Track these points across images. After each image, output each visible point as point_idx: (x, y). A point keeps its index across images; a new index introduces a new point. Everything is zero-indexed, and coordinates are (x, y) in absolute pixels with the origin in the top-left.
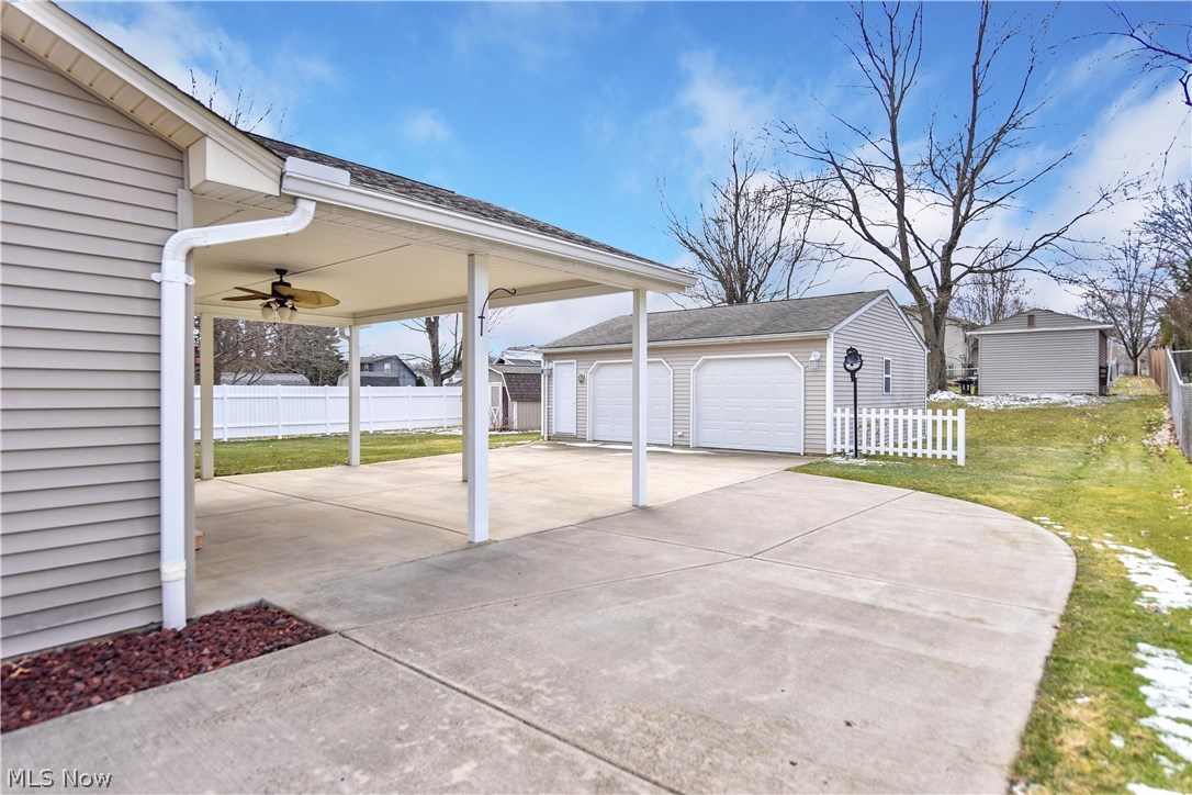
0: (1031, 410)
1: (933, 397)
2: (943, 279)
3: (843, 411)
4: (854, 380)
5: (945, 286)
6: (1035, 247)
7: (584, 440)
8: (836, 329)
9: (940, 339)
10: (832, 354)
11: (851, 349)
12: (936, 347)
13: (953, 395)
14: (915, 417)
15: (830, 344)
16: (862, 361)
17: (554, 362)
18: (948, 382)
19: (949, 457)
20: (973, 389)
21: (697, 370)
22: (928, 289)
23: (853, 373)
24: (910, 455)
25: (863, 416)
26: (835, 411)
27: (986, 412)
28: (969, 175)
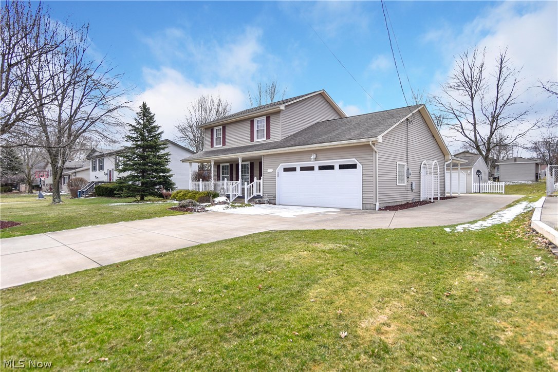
2: (488, 147)
3: (476, 183)
5: (489, 150)
10: (473, 171)
11: (478, 170)
15: (473, 169)
23: (479, 175)
25: (481, 184)
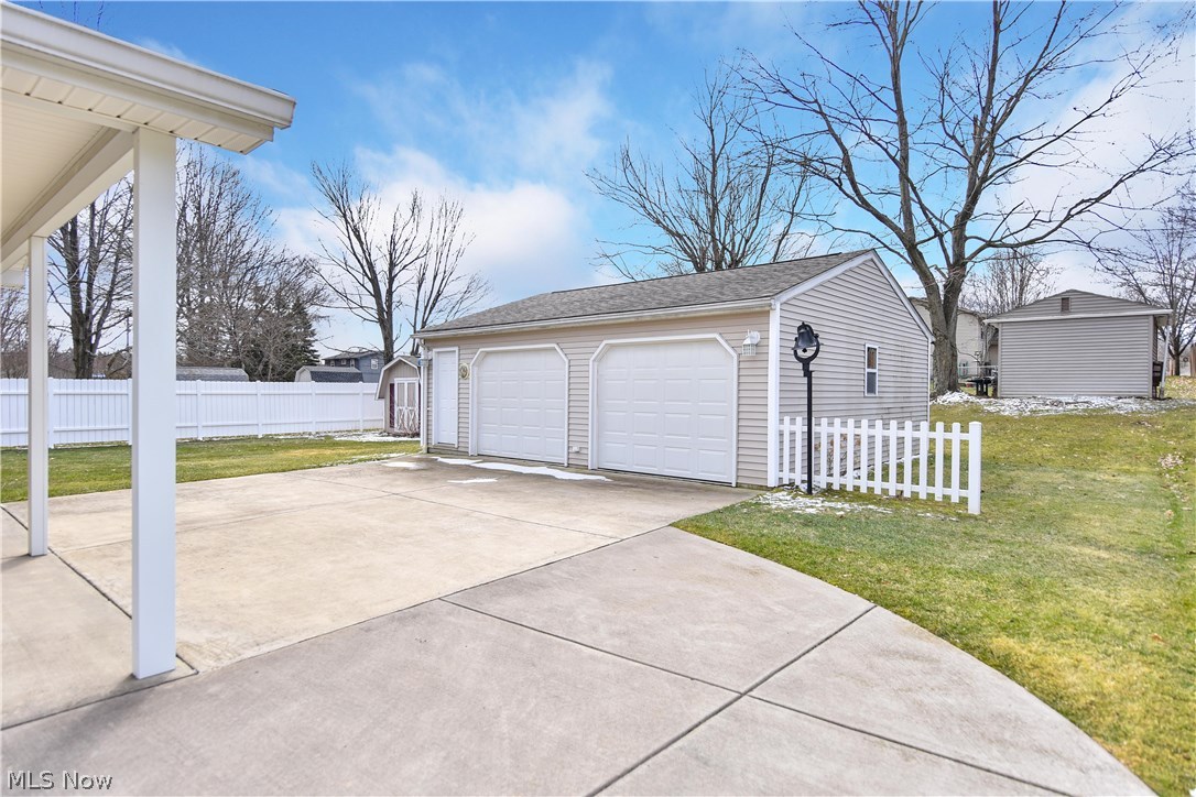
0: (1067, 417)
1: (940, 399)
2: (954, 255)
3: (793, 421)
4: (808, 374)
5: (959, 264)
6: (1069, 217)
7: (464, 454)
8: (785, 297)
9: (952, 328)
10: (776, 334)
11: (804, 326)
12: (946, 338)
13: (966, 397)
14: (901, 433)
15: (775, 320)
16: (818, 345)
17: (434, 350)
18: (960, 381)
19: (955, 499)
20: (990, 390)
21: (599, 359)
22: (937, 268)
23: (806, 362)
24: (892, 493)
25: (822, 429)
26: (781, 421)
27: (1008, 419)
28: (989, 127)
